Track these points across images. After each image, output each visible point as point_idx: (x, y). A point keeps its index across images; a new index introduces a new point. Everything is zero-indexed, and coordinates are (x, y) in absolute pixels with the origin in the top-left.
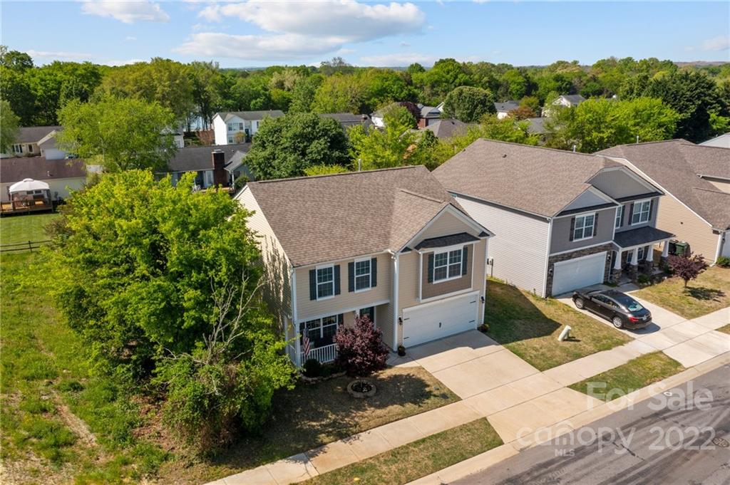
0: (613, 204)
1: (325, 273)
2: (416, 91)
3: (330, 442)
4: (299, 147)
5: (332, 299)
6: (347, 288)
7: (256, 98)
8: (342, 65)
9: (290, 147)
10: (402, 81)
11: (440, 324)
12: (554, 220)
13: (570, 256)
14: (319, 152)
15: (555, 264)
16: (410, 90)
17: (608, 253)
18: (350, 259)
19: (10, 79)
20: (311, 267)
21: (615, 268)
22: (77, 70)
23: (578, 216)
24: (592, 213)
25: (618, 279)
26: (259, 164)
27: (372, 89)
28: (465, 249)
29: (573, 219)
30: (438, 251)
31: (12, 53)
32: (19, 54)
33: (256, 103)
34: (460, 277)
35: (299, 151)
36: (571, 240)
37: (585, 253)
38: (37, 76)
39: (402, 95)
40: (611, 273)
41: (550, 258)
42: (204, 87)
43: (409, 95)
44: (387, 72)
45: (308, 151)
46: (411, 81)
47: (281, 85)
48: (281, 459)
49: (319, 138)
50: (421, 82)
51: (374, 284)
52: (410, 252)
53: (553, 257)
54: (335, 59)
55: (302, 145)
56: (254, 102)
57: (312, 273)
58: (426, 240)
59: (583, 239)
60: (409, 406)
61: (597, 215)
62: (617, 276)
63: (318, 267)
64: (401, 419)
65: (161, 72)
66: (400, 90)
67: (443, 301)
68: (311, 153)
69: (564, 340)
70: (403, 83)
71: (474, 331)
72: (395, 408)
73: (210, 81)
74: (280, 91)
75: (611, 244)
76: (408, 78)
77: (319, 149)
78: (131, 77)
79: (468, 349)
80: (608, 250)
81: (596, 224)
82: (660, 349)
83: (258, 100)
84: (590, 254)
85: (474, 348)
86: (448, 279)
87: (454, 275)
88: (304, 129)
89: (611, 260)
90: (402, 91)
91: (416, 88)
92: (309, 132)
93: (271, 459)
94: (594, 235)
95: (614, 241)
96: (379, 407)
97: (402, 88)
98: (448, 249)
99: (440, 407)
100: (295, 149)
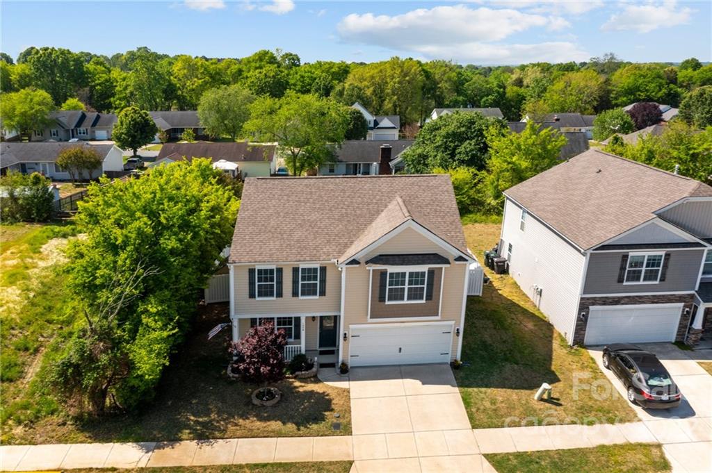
0: (698, 245)
1: (266, 274)
2: (679, 90)
3: (187, 440)
4: (450, 146)
5: (273, 301)
6: (291, 292)
7: (487, 95)
8: (613, 61)
9: (442, 145)
10: (663, 79)
11: (400, 349)
12: (591, 254)
13: (617, 301)
14: (467, 153)
15: (590, 307)
16: (671, 89)
17: (685, 306)
18: (295, 264)
19: (273, 76)
20: (251, 265)
21: (693, 326)
22: (332, 68)
23: (633, 253)
24: (661, 252)
25: (695, 341)
26: (413, 161)
27: (623, 87)
28: (431, 272)
29: (625, 257)
30: (392, 269)
31: (287, 54)
32: (291, 55)
33: (487, 100)
34: (424, 301)
35: (450, 150)
36: (621, 280)
37: (643, 300)
38: (299, 74)
39: (660, 94)
40: (689, 332)
41: (582, 299)
42: (438, 84)
43: (669, 95)
44: (648, 69)
45: (457, 151)
46: (676, 79)
47: (519, 83)
48: (133, 442)
49: (471, 139)
50: (689, 80)
51: (323, 293)
52: (358, 266)
53: (588, 299)
54: (606, 55)
55: (452, 145)
56: (485, 98)
57: (252, 271)
58: (380, 255)
59: (641, 282)
60: (291, 427)
61: (668, 255)
62: (693, 337)
63: (258, 267)
64: (271, 437)
65: (395, 69)
66: (658, 88)
67: (403, 325)
68: (460, 153)
69: (541, 399)
70: (664, 82)
71: (445, 366)
72: (275, 425)
73: (445, 78)
74: (516, 88)
75: (692, 296)
76: (672, 75)
77: (468, 150)
78: (368, 75)
79: (418, 382)
80: (684, 302)
81: (665, 266)
82: (662, 442)
83: (490, 97)
84: (653, 303)
85: (423, 384)
86: (405, 302)
87: (415, 298)
88: (459, 128)
89: (688, 316)
90: (660, 90)
91: (681, 86)
92: (464, 132)
93: (124, 439)
94: (662, 280)
95: (696, 291)
96: (261, 419)
97: (660, 87)
98: (407, 269)
99: (322, 436)
100: (446, 148)
